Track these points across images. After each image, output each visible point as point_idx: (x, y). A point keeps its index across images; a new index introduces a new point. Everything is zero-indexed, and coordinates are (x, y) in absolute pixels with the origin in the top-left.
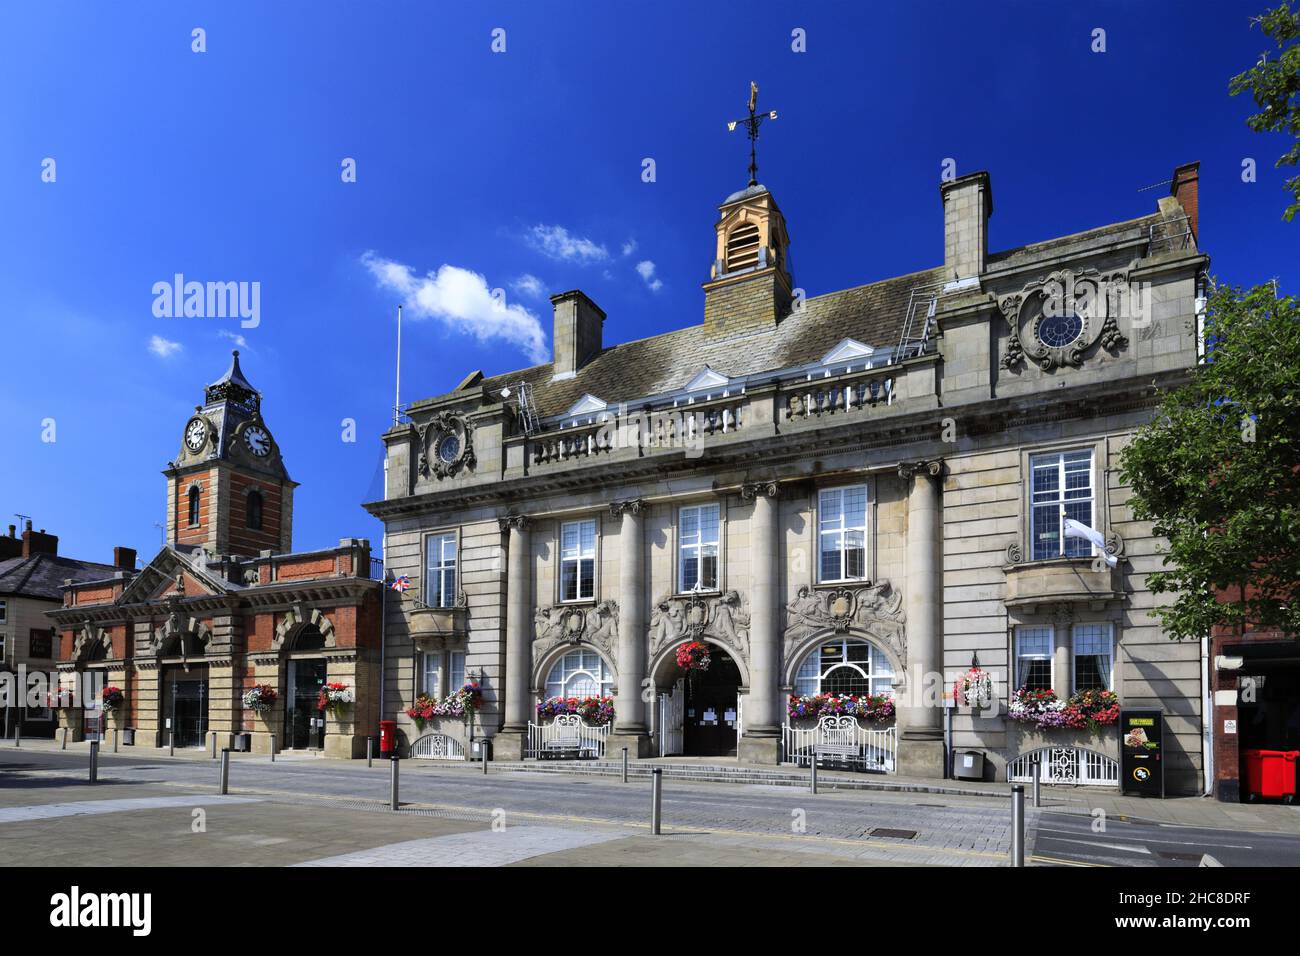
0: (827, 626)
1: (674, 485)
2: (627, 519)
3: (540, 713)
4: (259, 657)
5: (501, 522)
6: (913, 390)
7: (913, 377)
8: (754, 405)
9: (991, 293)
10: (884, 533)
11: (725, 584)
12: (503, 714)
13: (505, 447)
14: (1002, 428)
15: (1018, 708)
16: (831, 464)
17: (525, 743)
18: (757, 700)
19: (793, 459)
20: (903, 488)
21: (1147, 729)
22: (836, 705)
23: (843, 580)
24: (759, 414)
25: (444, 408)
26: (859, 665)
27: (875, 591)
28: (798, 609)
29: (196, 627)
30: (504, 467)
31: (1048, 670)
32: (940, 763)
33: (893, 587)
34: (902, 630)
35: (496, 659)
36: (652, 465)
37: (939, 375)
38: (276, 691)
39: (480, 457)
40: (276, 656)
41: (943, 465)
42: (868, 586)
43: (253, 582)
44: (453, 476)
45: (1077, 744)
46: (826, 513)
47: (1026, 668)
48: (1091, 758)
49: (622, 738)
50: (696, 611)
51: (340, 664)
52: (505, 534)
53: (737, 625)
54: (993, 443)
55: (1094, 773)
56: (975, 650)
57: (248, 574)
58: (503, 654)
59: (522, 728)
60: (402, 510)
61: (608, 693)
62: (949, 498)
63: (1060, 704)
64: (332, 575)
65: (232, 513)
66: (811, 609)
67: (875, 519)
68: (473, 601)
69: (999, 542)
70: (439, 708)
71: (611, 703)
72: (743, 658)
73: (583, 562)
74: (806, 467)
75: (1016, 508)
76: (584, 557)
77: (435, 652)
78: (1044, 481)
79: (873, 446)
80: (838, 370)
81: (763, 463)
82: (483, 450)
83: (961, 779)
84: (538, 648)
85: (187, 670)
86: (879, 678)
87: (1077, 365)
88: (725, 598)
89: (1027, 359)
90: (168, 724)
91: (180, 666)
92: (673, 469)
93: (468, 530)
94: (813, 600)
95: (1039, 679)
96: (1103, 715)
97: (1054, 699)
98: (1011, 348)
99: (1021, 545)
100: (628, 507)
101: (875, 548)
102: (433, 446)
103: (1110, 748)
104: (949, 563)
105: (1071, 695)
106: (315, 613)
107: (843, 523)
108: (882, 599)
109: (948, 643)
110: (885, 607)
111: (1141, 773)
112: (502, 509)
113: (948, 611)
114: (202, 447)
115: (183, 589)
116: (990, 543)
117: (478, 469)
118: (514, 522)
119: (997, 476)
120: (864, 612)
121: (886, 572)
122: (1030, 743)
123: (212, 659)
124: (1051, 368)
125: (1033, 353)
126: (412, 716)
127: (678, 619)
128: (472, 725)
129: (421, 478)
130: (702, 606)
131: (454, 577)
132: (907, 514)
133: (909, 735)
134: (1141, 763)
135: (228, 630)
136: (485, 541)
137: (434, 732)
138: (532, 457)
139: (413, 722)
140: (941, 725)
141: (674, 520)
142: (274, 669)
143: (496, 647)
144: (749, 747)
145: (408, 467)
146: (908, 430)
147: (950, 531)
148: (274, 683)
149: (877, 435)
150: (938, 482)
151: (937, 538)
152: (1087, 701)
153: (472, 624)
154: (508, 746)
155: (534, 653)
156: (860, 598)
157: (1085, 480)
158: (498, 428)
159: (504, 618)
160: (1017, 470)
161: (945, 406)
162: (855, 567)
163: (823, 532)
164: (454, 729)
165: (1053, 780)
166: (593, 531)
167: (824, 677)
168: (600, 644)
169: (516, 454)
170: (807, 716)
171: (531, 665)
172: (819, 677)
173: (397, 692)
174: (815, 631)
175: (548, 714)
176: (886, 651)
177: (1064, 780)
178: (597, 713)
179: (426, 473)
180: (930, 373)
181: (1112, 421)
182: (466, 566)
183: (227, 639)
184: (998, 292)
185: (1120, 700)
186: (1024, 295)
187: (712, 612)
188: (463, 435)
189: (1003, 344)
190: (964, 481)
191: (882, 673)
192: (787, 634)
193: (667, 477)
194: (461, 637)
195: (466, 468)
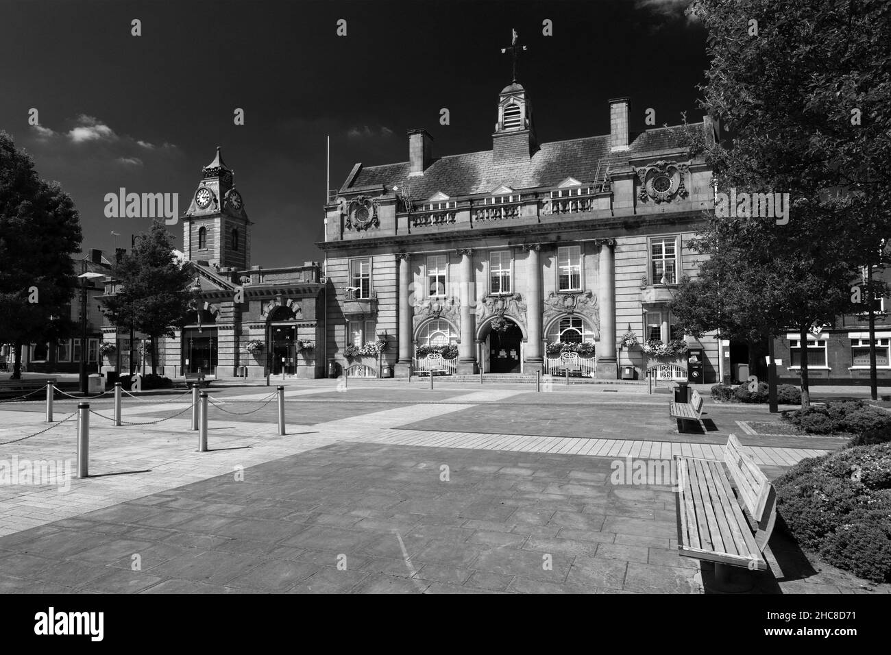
0: (563, 311)
1: (488, 242)
2: (464, 257)
3: (418, 353)
4: (253, 324)
5: (397, 256)
6: (601, 206)
7: (601, 200)
8: (528, 207)
9: (633, 167)
10: (588, 269)
11: (514, 290)
12: (398, 354)
13: (397, 217)
14: (639, 226)
15: (647, 348)
16: (564, 237)
17: (412, 369)
18: (532, 345)
19: (547, 234)
20: (598, 250)
21: (697, 356)
22: (567, 347)
23: (570, 290)
24: (530, 211)
25: (361, 194)
26: (578, 329)
27: (585, 295)
28: (549, 302)
29: (209, 307)
30: (397, 228)
31: (659, 331)
32: (615, 372)
33: (593, 294)
34: (597, 313)
35: (394, 326)
36: (479, 233)
37: (612, 200)
38: (264, 343)
39: (383, 222)
40: (265, 324)
41: (614, 241)
42: (582, 293)
43: (245, 282)
44: (366, 229)
45: (671, 363)
46: (563, 258)
47: (651, 330)
48: (677, 369)
49: (465, 365)
50: (500, 302)
51: (305, 329)
52: (398, 262)
53: (520, 310)
54: (636, 233)
55: (678, 375)
56: (629, 323)
57: (242, 278)
58: (398, 323)
59: (410, 361)
60: (339, 247)
61: (454, 343)
62: (617, 256)
63: (664, 346)
64: (300, 281)
65: (226, 243)
66: (556, 303)
67: (584, 262)
68: (380, 296)
69: (637, 276)
70: (361, 351)
71: (456, 347)
72: (524, 325)
73: (439, 277)
74: (553, 237)
75: (645, 261)
76: (440, 274)
77: (357, 322)
78: (656, 251)
79: (583, 230)
80: (565, 193)
81: (533, 235)
82: (383, 218)
83: (624, 379)
84: (417, 320)
85: (200, 332)
86: (587, 335)
87: (669, 201)
88: (515, 297)
89: (648, 197)
90: (187, 362)
91: (197, 329)
92: (489, 235)
93: (377, 258)
94: (557, 298)
95: (656, 335)
96: (681, 351)
97: (662, 344)
98: (642, 192)
99: (647, 277)
100: (466, 252)
101: (585, 276)
102: (354, 213)
103: (683, 364)
104: (617, 284)
105: (669, 342)
106: (289, 301)
107: (569, 264)
108: (588, 299)
109: (618, 319)
110: (590, 302)
111: (695, 374)
112: (396, 248)
113: (617, 305)
114: (208, 205)
115: (200, 286)
116: (635, 276)
117: (381, 226)
118: (404, 256)
119: (637, 247)
120: (580, 304)
121: (590, 286)
122: (652, 363)
123: (220, 325)
124: (659, 202)
125: (651, 194)
126: (344, 356)
127: (490, 306)
128: (381, 360)
129: (346, 229)
130: (503, 300)
131: (368, 283)
132: (599, 261)
133: (601, 360)
134: (695, 370)
135: (232, 309)
136: (386, 265)
137: (358, 364)
138: (412, 223)
139: (345, 359)
140: (616, 356)
141: (487, 259)
142: (263, 331)
143: (394, 319)
144: (529, 368)
145: (340, 224)
146: (599, 225)
147: (618, 270)
148: (263, 338)
149: (586, 226)
150: (612, 248)
151: (612, 273)
152: (675, 345)
153: (379, 307)
154: (403, 370)
155: (414, 323)
156: (578, 298)
157: (673, 251)
158: (393, 207)
159: (398, 304)
160: (645, 245)
161: (615, 216)
162: (575, 283)
163: (560, 267)
164: (371, 362)
165: (662, 379)
166: (445, 262)
167: (561, 334)
168: (450, 318)
169: (403, 221)
170: (555, 353)
171: (412, 329)
172: (559, 334)
173: (335, 343)
174: (558, 313)
175: (423, 353)
176: (590, 323)
177: (666, 378)
178: (449, 353)
179: (350, 227)
180: (608, 200)
181: (683, 227)
182: (375, 277)
183: (232, 314)
184: (636, 166)
185: (688, 344)
186: (648, 169)
187: (508, 303)
188: (372, 208)
189: (639, 189)
190: (624, 248)
191: (588, 332)
192: (544, 314)
193: (485, 238)
194: (373, 315)
195: (373, 226)
